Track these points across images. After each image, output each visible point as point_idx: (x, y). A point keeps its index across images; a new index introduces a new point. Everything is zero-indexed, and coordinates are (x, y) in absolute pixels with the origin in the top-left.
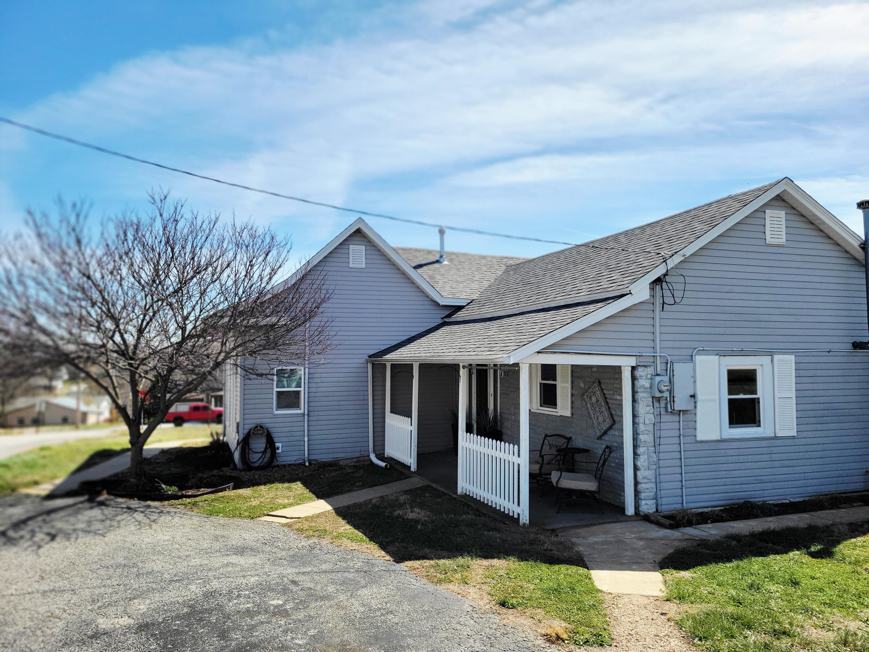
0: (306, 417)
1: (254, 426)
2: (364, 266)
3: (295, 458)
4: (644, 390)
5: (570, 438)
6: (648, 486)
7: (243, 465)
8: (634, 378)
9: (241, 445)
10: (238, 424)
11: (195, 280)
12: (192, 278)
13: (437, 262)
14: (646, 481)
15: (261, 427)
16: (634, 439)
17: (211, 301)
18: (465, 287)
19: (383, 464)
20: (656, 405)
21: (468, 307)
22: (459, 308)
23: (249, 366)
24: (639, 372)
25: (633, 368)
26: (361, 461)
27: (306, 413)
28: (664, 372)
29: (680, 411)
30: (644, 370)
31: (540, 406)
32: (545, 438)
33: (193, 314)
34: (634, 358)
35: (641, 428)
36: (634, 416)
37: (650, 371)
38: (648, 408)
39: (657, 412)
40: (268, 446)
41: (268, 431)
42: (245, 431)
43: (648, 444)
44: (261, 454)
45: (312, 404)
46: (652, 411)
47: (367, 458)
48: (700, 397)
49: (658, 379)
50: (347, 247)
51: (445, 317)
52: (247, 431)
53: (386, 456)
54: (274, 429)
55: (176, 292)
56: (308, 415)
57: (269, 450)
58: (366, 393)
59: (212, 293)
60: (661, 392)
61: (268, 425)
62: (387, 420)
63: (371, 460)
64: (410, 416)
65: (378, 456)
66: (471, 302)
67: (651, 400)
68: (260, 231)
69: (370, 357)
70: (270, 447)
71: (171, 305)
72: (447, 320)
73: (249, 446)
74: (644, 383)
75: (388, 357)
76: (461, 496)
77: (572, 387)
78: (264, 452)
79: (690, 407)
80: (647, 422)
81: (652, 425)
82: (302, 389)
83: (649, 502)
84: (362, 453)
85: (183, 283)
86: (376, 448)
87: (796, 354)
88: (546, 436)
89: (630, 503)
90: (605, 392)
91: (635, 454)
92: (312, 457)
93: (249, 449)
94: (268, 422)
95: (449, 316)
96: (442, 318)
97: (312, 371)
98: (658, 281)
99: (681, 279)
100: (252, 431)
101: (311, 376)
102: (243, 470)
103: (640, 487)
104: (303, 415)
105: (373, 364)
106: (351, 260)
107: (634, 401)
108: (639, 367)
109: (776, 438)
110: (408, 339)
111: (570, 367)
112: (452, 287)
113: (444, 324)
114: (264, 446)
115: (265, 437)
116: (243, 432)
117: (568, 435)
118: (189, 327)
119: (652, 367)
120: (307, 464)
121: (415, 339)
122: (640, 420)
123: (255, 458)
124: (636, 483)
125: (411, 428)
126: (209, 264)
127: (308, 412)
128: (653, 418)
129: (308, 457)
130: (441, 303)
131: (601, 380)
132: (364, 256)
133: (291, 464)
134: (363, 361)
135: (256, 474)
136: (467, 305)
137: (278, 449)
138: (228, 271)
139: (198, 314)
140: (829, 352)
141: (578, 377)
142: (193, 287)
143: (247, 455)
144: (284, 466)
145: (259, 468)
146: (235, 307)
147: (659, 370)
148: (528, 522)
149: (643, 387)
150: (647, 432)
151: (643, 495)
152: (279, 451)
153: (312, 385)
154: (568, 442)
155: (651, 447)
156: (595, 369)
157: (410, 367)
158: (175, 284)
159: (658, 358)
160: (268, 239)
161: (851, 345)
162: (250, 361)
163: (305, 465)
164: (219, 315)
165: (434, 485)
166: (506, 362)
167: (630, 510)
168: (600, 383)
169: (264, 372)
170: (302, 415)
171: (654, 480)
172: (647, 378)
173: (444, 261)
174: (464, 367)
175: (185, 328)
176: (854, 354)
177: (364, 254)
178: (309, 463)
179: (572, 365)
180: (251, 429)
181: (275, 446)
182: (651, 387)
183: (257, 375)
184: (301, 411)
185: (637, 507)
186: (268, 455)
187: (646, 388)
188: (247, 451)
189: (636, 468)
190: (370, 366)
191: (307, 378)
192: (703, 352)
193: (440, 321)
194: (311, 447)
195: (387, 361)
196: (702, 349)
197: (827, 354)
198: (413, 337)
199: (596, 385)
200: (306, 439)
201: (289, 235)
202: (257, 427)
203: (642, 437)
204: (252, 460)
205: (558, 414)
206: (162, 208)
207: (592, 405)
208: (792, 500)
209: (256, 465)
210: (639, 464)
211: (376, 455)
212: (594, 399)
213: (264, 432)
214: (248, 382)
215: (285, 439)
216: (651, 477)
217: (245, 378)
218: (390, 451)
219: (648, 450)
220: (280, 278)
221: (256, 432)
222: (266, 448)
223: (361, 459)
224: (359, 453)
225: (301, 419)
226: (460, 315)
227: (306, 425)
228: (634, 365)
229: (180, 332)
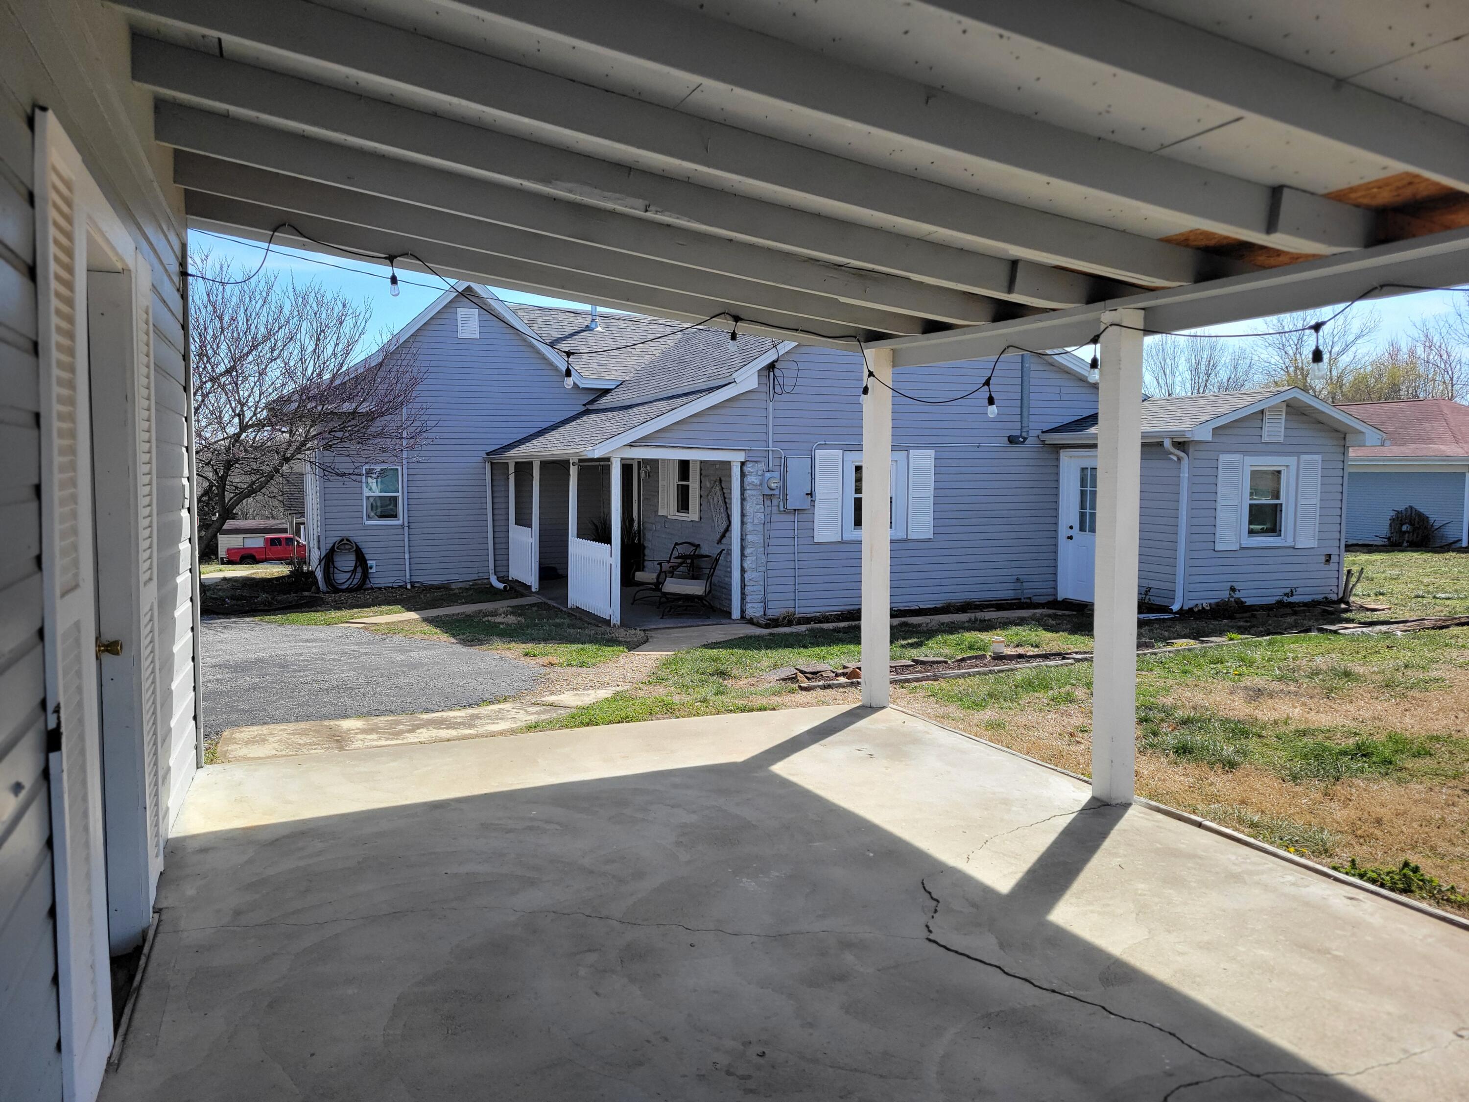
0: (406, 529)
1: (339, 539)
2: (477, 336)
3: (392, 580)
4: (754, 487)
5: (699, 546)
6: (755, 588)
7: (327, 587)
8: (743, 475)
9: (323, 562)
10: (319, 537)
11: (250, 358)
12: (249, 352)
13: (588, 328)
14: (752, 583)
15: (348, 540)
16: (742, 540)
17: (273, 383)
18: (618, 363)
19: (501, 586)
20: (768, 503)
21: (616, 390)
22: (607, 391)
23: (328, 465)
24: (748, 468)
25: (743, 464)
26: (479, 584)
27: (406, 524)
28: (777, 468)
29: (795, 510)
30: (753, 465)
31: (678, 511)
32: (674, 547)
33: (251, 399)
34: (743, 453)
35: (749, 527)
36: (743, 515)
37: (762, 466)
38: (758, 507)
39: (768, 510)
40: (358, 564)
41: (356, 545)
42: (328, 545)
43: (756, 545)
44: (350, 574)
45: (412, 513)
46: (762, 510)
47: (486, 581)
48: (818, 495)
49: (768, 475)
50: (453, 310)
51: (588, 403)
52: (332, 545)
53: (510, 579)
54: (363, 544)
55: (228, 372)
56: (409, 527)
57: (359, 570)
58: (483, 500)
59: (275, 371)
60: (771, 489)
61: (356, 539)
62: (511, 535)
63: (491, 584)
64: (530, 526)
65: (501, 579)
66: (621, 384)
67: (761, 497)
68: (329, 296)
69: (488, 454)
70: (361, 565)
71: (223, 387)
72: (590, 407)
73: (333, 564)
74: (753, 480)
75: (513, 453)
76: (571, 609)
77: (701, 487)
78: (354, 571)
79: (807, 505)
80: (756, 521)
81: (762, 525)
82: (399, 494)
83: (755, 605)
84: (480, 575)
85: (237, 361)
86: (498, 569)
87: (938, 449)
88: (676, 544)
89: (735, 606)
90: (725, 491)
91: (743, 555)
92: (414, 579)
93: (334, 567)
94: (357, 537)
95: (592, 402)
96: (584, 405)
97: (412, 471)
98: (771, 367)
99: (794, 366)
100: (336, 545)
101: (411, 478)
102: (328, 593)
103: (748, 590)
104: (403, 526)
105: (492, 463)
106: (459, 329)
107: (743, 499)
108: (748, 463)
109: (907, 540)
110: (539, 432)
111: (698, 463)
112: (599, 364)
113: (587, 412)
114: (353, 564)
115: (354, 553)
116: (326, 547)
117: (697, 542)
118: (248, 414)
119: (763, 463)
120: (409, 587)
121: (547, 431)
122: (748, 519)
123: (341, 578)
124: (743, 587)
125: (531, 540)
126: (266, 338)
127: (409, 523)
128: (763, 517)
129: (410, 579)
130: (581, 386)
131: (723, 479)
132: (477, 323)
133: (389, 587)
134: (480, 459)
135: (343, 597)
136: (615, 388)
137: (371, 568)
138: (291, 346)
139: (257, 399)
140: (978, 447)
141: (706, 476)
142: (249, 367)
143: (332, 575)
144: (380, 588)
145: (349, 590)
146: (304, 390)
147: (770, 465)
148: (619, 623)
149: (752, 483)
150: (755, 532)
151: (748, 599)
152: (373, 570)
153: (412, 489)
154: (696, 550)
155: (760, 547)
156: (717, 466)
157: (530, 464)
158: (226, 361)
159: (770, 453)
160: (339, 307)
161: (1007, 438)
162: (329, 457)
163: (406, 588)
164: (283, 401)
165: (549, 602)
166: (590, 456)
167: (736, 614)
168: (721, 481)
169: (347, 471)
170: (400, 527)
171: (762, 583)
172: (757, 475)
173: (597, 327)
174: (574, 464)
175: (244, 415)
176: (1009, 449)
177: (477, 319)
178: (412, 586)
179: (701, 462)
180: (335, 543)
181: (367, 564)
182: (761, 484)
183: (338, 475)
184: (400, 522)
185: (743, 612)
186: (359, 575)
187: (756, 485)
188: (331, 569)
189: (743, 570)
190: (488, 466)
191: (405, 480)
192: (825, 446)
193: (583, 409)
194: (414, 567)
195: (510, 458)
196: (824, 443)
197: (977, 449)
198: (545, 429)
199: (717, 483)
200: (407, 556)
201: (370, 300)
202: (342, 540)
203: (749, 538)
204: (339, 581)
205: (689, 520)
206: (204, 270)
207: (714, 504)
208: (921, 607)
209: (344, 587)
210: (745, 565)
211: (498, 578)
212: (715, 499)
213: (353, 547)
214: (328, 484)
215: (379, 556)
216: (758, 580)
217: (325, 478)
218: (515, 573)
219: (757, 551)
220: (358, 356)
221: (342, 547)
222: (356, 567)
223: (479, 582)
224: (477, 575)
225: (400, 531)
226: (605, 401)
227: (406, 539)
228: (743, 460)
229: (236, 420)
